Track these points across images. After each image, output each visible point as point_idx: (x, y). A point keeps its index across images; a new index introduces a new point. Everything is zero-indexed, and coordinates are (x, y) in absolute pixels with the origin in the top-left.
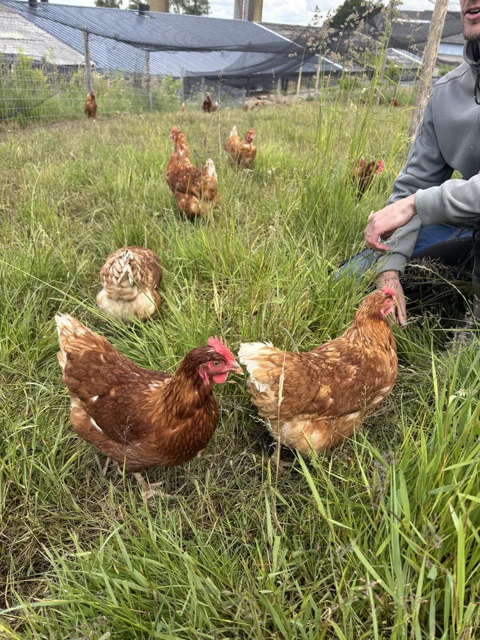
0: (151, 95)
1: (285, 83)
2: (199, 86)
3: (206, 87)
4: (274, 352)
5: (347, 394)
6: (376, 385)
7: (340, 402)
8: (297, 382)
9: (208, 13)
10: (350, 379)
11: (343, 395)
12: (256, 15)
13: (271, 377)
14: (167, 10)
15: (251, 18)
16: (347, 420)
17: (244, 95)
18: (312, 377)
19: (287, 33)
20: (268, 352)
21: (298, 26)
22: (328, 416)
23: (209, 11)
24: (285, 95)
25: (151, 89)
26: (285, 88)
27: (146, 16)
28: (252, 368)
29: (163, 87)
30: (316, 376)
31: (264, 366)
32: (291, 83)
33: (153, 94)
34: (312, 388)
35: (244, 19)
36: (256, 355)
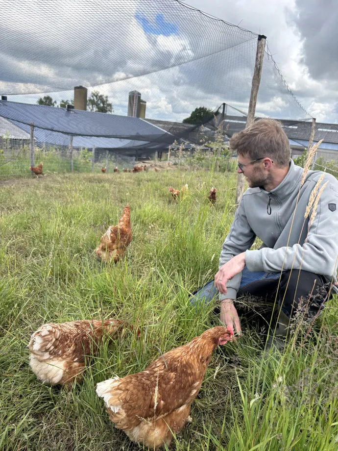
0: (72, 161)
1: (160, 154)
2: (105, 155)
3: (110, 156)
4: (120, 382)
5: (172, 394)
6: (190, 382)
7: (169, 401)
8: (137, 397)
9: (111, 111)
10: (172, 383)
11: (169, 395)
12: (142, 114)
13: (121, 401)
14: (85, 109)
15: (138, 115)
16: (178, 412)
17: (134, 160)
18: (146, 390)
19: (161, 125)
20: (117, 384)
21: (168, 122)
22: (164, 414)
23: (112, 110)
24: (160, 161)
25: (73, 157)
26: (160, 157)
27: (71, 112)
28: (107, 398)
29: (80, 156)
30: (148, 389)
31: (115, 395)
32: (164, 155)
33: (74, 161)
34: (146, 398)
35: (134, 116)
36: (109, 389)
